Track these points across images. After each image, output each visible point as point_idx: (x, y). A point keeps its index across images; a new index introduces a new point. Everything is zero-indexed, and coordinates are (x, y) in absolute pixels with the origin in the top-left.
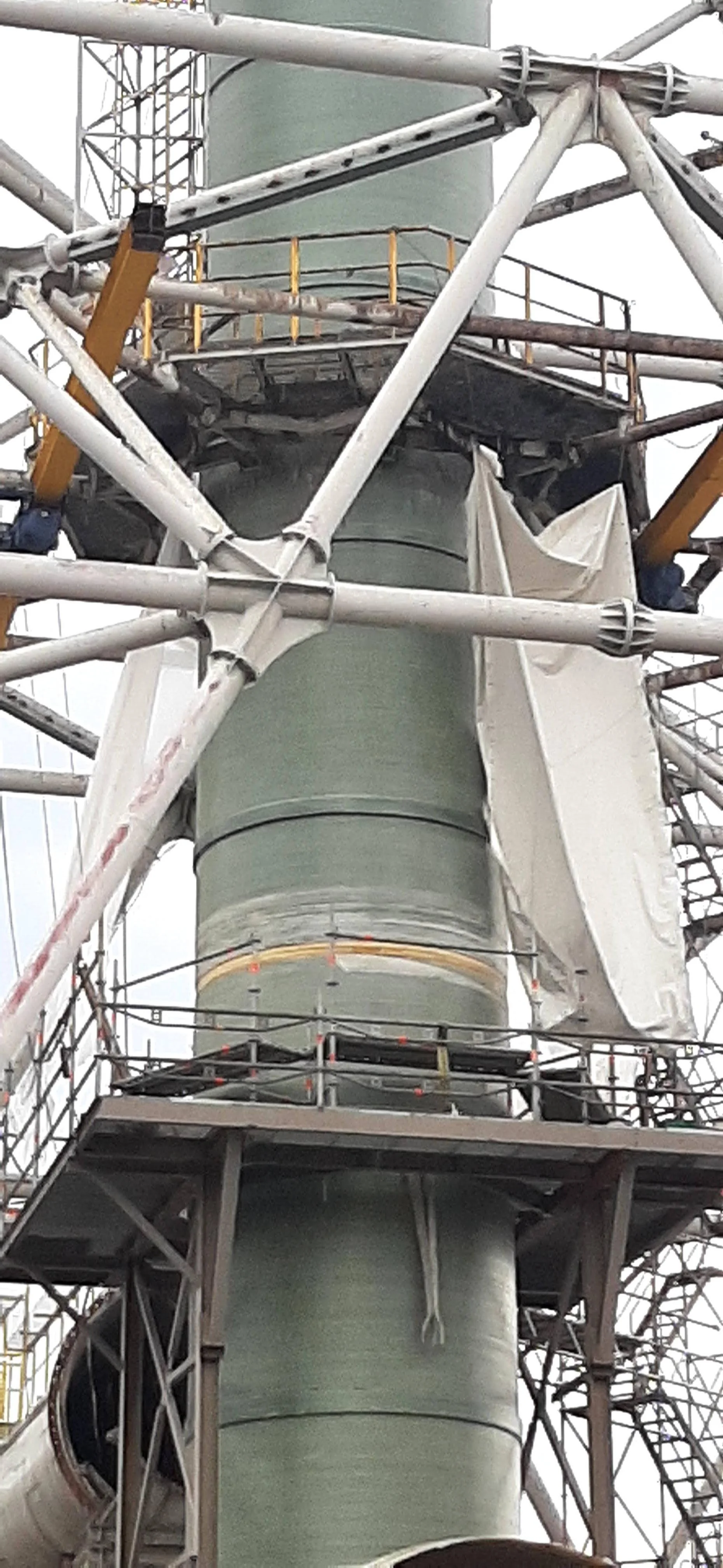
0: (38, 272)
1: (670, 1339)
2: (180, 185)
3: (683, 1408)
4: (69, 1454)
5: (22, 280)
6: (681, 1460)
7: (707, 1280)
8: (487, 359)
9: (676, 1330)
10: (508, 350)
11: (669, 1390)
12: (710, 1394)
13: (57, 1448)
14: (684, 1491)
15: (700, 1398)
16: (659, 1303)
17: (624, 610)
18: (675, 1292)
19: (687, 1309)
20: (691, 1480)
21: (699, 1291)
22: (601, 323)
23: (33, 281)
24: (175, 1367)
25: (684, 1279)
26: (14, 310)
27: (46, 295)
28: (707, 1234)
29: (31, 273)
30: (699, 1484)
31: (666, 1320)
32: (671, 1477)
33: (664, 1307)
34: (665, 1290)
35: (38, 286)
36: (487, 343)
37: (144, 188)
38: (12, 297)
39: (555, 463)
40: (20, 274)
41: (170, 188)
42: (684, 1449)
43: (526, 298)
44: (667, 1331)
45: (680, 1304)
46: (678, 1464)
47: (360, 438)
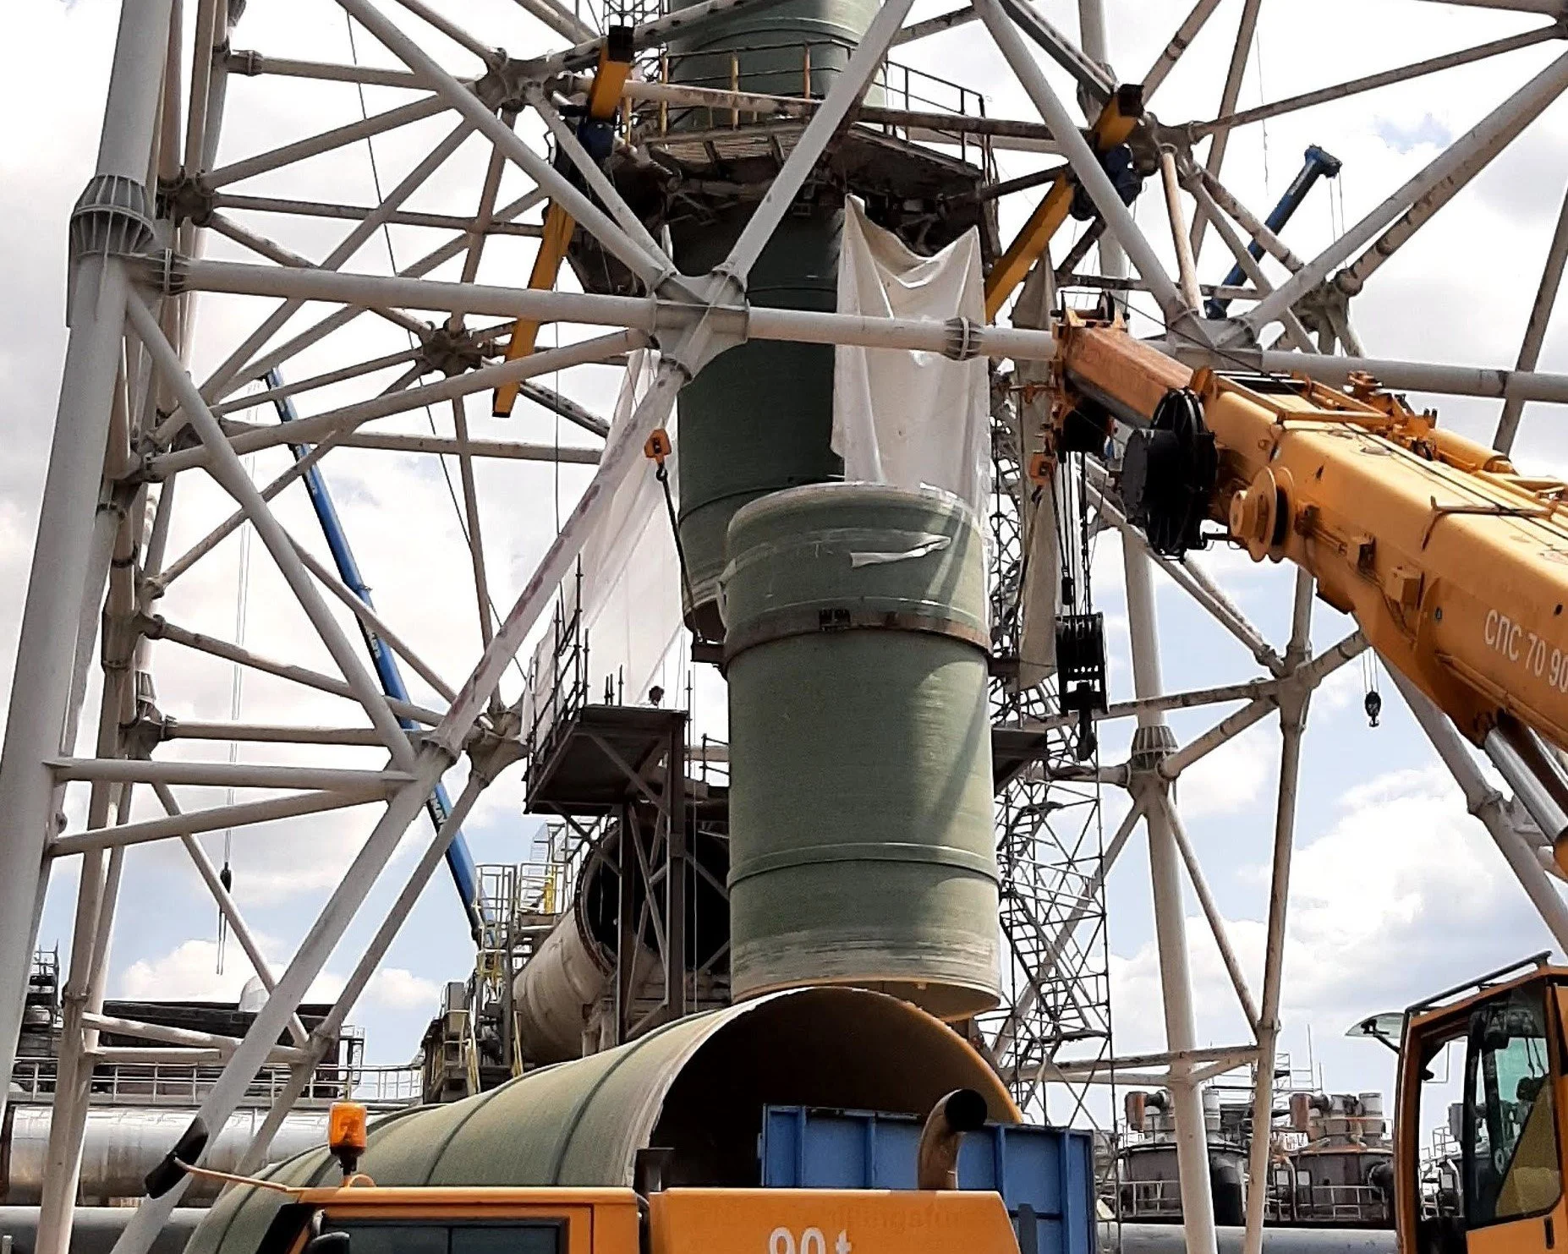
0: (542, 80)
1: (1020, 853)
2: (653, 11)
3: (1030, 903)
4: (590, 935)
5: (530, 84)
6: (1028, 938)
7: (1049, 811)
8: (877, 139)
9: (1025, 848)
10: (894, 132)
11: (1021, 890)
12: (1049, 892)
13: (581, 931)
14: (1031, 960)
15: (1042, 894)
16: (1013, 828)
17: (962, 326)
18: (1027, 819)
19: (1033, 833)
20: (1037, 952)
21: (1042, 820)
22: (962, 112)
23: (538, 85)
24: (655, 872)
25: (1030, 810)
26: (527, 107)
27: (549, 96)
28: (1048, 777)
29: (538, 80)
30: (1043, 955)
31: (1016, 839)
32: (1021, 950)
33: (1017, 830)
34: (1018, 818)
35: (542, 89)
36: (879, 127)
37: (627, 13)
38: (523, 97)
39: (928, 216)
40: (530, 80)
41: (644, 13)
42: (1030, 931)
43: (906, 93)
44: (1018, 847)
45: (1029, 828)
46: (1025, 942)
47: (769, 200)
